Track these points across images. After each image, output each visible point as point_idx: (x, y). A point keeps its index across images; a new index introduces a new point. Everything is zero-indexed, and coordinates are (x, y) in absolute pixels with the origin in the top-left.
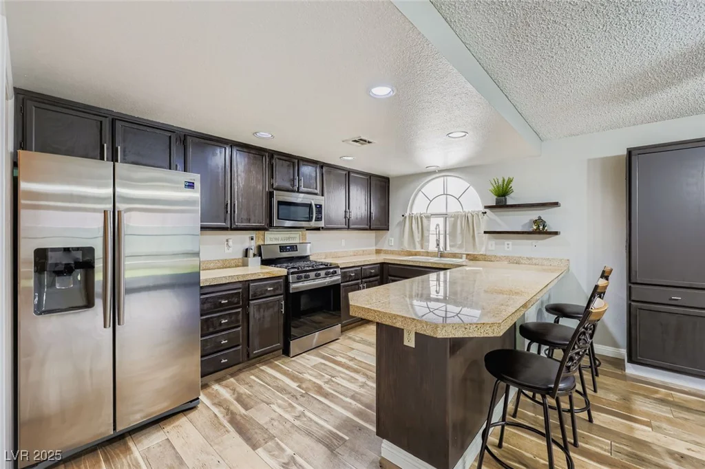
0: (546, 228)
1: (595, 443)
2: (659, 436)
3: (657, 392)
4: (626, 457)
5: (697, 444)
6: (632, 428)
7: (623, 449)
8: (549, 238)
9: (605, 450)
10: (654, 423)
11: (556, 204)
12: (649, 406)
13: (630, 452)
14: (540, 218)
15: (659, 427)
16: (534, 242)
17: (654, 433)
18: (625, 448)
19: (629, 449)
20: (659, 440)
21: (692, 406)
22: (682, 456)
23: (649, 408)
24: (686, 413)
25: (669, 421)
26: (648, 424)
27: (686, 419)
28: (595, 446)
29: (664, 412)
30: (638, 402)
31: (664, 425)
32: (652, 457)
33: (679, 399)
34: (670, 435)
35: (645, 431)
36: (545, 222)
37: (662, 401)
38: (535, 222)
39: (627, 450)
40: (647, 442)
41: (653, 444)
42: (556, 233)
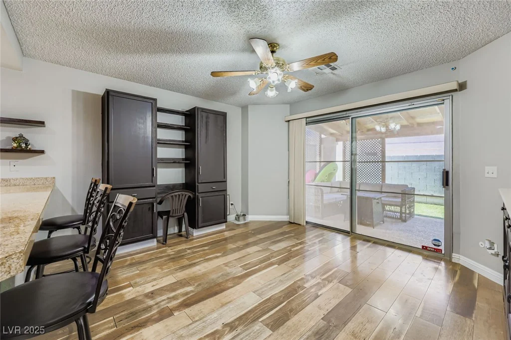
0: (29, 147)
1: (102, 328)
2: (138, 289)
3: (126, 261)
4: (126, 320)
5: (155, 280)
6: (122, 295)
7: (122, 315)
8: (33, 156)
9: (112, 328)
10: (132, 282)
11: (41, 124)
12: (125, 272)
13: (128, 315)
14: (21, 136)
15: (136, 283)
16: (13, 162)
17: (134, 289)
18: (123, 313)
19: (125, 313)
20: (138, 292)
21: (144, 259)
22: (152, 293)
23: (126, 274)
24: (144, 265)
25: (139, 275)
26: (130, 285)
27: (145, 269)
28: (103, 331)
29: (134, 271)
30: (119, 274)
31: (138, 280)
32: (139, 306)
33: (138, 258)
34: (142, 284)
35: (129, 292)
36: (28, 141)
37: (131, 265)
38: (14, 140)
39: (125, 314)
40: (134, 298)
41: (137, 297)
42: (42, 152)
